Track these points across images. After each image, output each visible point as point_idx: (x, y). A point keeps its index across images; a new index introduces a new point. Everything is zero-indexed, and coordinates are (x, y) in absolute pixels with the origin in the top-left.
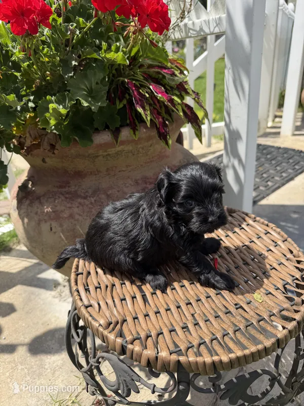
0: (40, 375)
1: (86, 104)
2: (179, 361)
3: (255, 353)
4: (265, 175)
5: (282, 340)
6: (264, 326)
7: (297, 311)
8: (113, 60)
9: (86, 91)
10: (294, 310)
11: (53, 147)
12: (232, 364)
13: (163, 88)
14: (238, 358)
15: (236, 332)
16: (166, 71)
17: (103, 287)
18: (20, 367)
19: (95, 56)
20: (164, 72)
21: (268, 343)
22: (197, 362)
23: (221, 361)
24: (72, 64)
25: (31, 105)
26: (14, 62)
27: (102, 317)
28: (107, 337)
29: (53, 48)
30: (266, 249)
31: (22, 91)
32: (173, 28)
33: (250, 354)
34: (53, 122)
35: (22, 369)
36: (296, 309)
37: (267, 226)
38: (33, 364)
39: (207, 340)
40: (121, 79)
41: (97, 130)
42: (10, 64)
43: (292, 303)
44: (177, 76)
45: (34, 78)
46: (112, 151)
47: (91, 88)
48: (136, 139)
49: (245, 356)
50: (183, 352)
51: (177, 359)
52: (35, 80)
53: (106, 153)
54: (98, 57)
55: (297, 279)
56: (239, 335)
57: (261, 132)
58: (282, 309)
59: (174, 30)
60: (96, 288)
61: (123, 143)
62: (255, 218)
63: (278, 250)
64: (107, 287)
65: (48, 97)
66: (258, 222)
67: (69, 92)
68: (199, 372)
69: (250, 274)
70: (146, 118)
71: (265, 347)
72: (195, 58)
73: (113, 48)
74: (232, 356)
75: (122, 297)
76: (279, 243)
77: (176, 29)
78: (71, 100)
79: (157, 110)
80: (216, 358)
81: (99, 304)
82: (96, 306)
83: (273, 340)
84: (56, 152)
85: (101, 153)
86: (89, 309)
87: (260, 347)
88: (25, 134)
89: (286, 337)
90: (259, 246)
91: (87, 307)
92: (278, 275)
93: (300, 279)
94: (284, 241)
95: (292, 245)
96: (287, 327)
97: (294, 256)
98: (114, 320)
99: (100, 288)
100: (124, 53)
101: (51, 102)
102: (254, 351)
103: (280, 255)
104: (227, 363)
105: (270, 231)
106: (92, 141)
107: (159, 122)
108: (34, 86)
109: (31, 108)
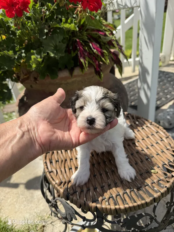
0: (31, 201)
1: (52, 55)
2: (97, 207)
3: (140, 205)
4: (166, 91)
5: (157, 198)
6: (148, 189)
7: (168, 182)
8: (69, 28)
9: (53, 47)
10: (167, 181)
11: (36, 79)
12: (126, 210)
13: (98, 45)
14: (130, 208)
15: (132, 192)
16: (101, 33)
17: (60, 161)
18: (21, 197)
19: (58, 26)
20: (100, 34)
21: (148, 200)
22: (106, 208)
23: (120, 209)
24: (44, 31)
25: (23, 55)
26: (12, 31)
27: (58, 179)
28: (59, 190)
29: (34, 22)
30: (156, 142)
31: (16, 49)
32: (109, 4)
33: (137, 206)
34: (34, 66)
35: (22, 198)
36: (168, 180)
37: (158, 128)
38: (28, 195)
39: (114, 196)
40: (75, 38)
41: (60, 70)
42: (10, 32)
43: (166, 177)
44: (108, 37)
45: (24, 39)
46: (70, 81)
47: (56, 45)
48: (83, 74)
49: (134, 206)
50: (100, 202)
51: (96, 206)
52: (24, 41)
53: (66, 82)
54: (60, 26)
55: (171, 162)
56: (133, 193)
57: (166, 64)
58: (159, 179)
59: (110, 5)
60: (56, 161)
61: (76, 76)
62: (151, 123)
63: (163, 143)
64: (62, 161)
65: (32, 51)
66: (153, 125)
67: (43, 48)
68: (107, 213)
69: (145, 157)
70: (85, 65)
71: (146, 202)
72: (127, 18)
73: (69, 21)
74: (127, 206)
75: (70, 167)
76: (164, 139)
77: (111, 4)
78: (44, 53)
79: (95, 57)
80: (117, 207)
81: (57, 171)
82: (55, 172)
83: (151, 198)
84: (37, 82)
85: (63, 82)
86: (51, 173)
87: (143, 202)
88: (20, 72)
89: (159, 197)
90: (152, 140)
91: (50, 172)
92: (161, 159)
93: (173, 162)
94: (166, 138)
95: (171, 140)
96: (160, 191)
97: (172, 148)
98: (63, 181)
99: (58, 161)
100: (75, 24)
101: (33, 54)
102: (139, 204)
103: (163, 146)
104: (124, 210)
105: (159, 131)
106: (58, 76)
107: (96, 65)
108: (24, 44)
109: (24, 56)
